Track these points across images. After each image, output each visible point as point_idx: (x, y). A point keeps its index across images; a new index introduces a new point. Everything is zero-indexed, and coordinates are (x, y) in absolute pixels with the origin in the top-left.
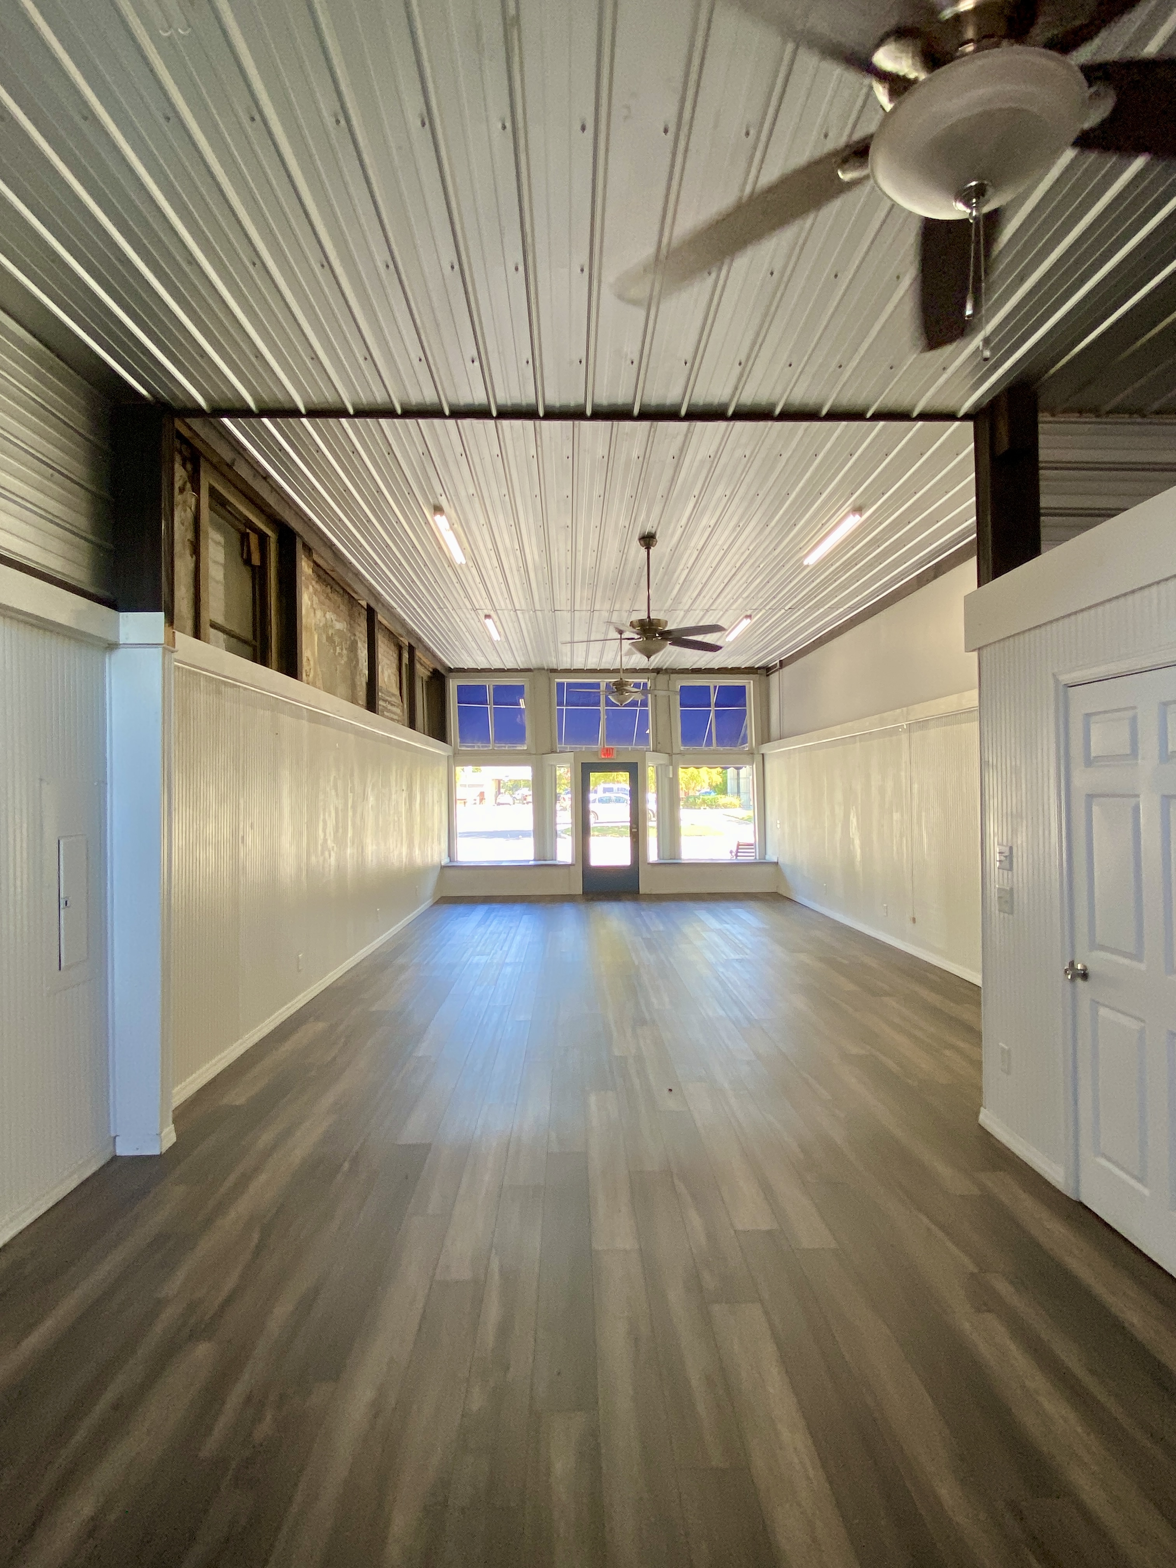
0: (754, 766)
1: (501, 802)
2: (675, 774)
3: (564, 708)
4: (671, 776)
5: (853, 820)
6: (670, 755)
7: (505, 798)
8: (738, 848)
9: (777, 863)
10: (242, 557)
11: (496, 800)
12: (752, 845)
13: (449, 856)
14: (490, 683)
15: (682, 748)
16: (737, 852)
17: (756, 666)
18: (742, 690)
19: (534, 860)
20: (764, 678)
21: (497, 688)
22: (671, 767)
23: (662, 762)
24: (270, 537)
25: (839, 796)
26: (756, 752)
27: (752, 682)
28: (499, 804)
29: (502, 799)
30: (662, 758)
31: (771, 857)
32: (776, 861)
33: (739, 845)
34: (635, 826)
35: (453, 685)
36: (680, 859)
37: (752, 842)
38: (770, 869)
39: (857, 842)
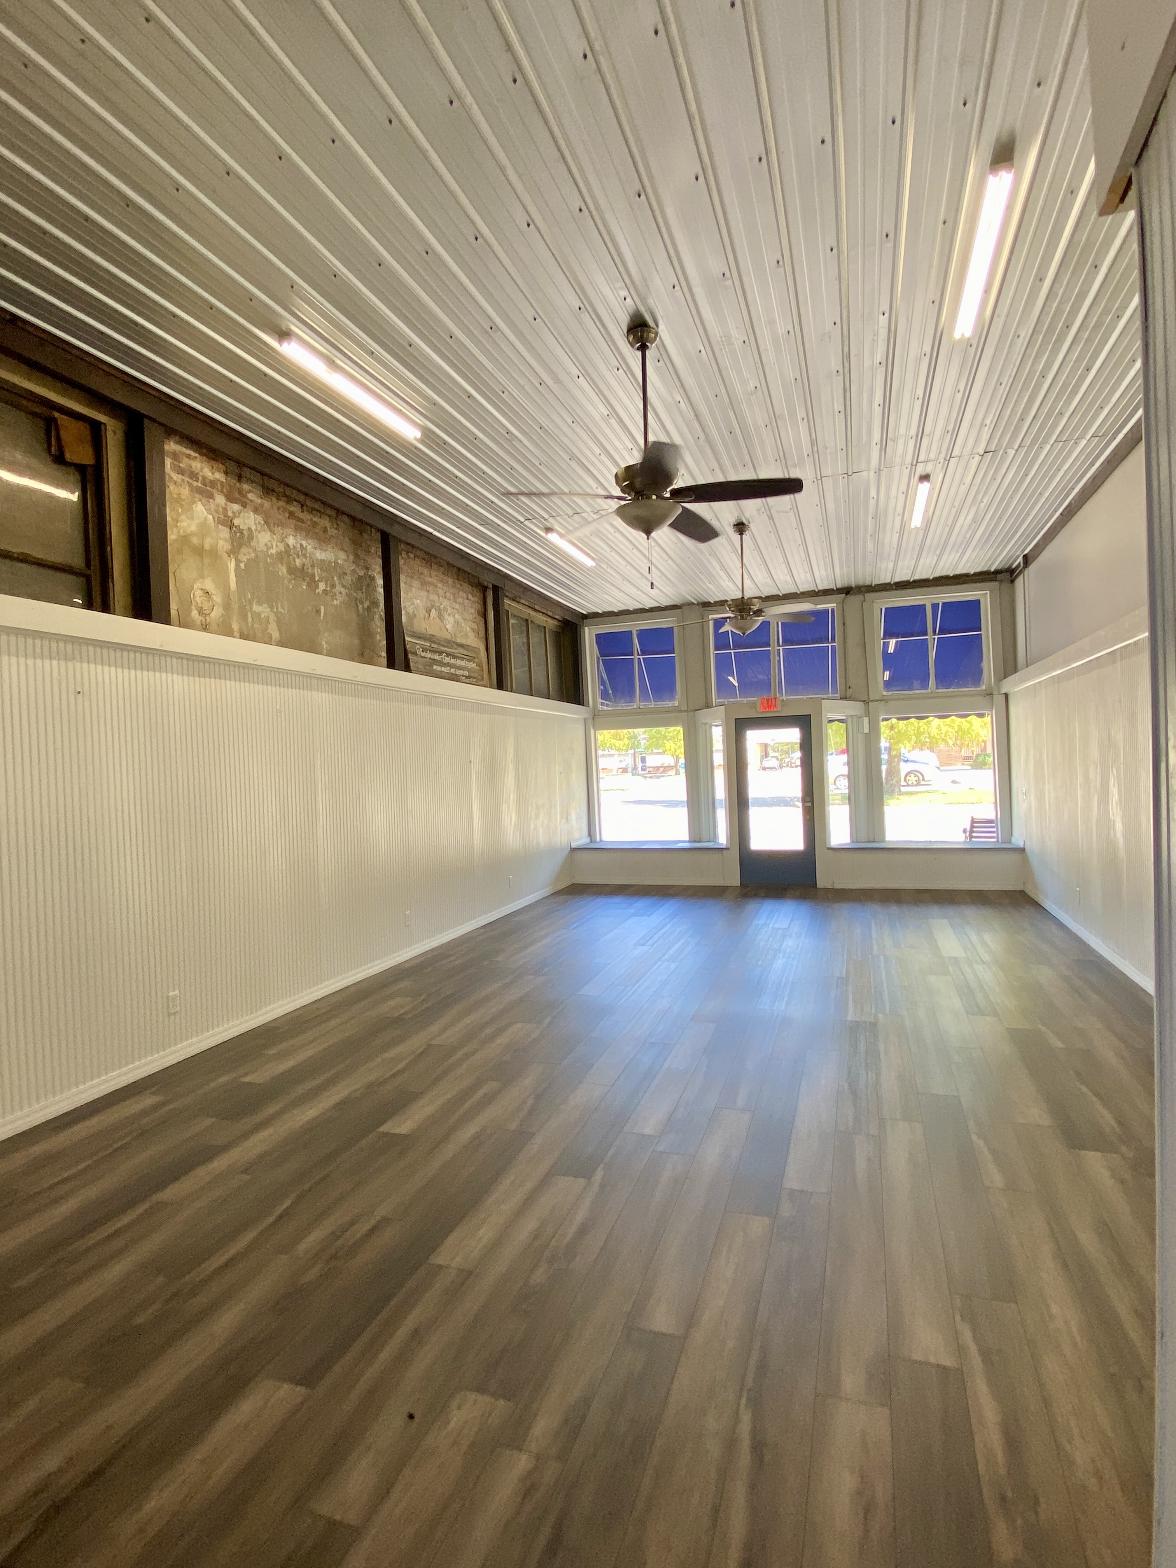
0: (994, 712)
1: (766, 766)
2: (874, 730)
3: (732, 651)
4: (866, 730)
5: (1114, 791)
6: (866, 702)
7: (771, 762)
8: (972, 827)
9: (1022, 850)
10: (50, 452)
11: (761, 764)
12: (991, 821)
13: (590, 835)
14: (634, 626)
15: (885, 693)
16: (972, 831)
17: (992, 570)
18: (974, 606)
19: (689, 842)
20: (1005, 585)
21: (642, 634)
22: (866, 720)
23: (853, 713)
24: (105, 424)
25: (1094, 752)
26: (995, 693)
27: (988, 592)
28: (764, 769)
29: (768, 763)
30: (852, 708)
31: (1018, 840)
32: (1022, 846)
33: (973, 821)
34: (808, 799)
35: (589, 635)
36: (883, 841)
37: (993, 817)
38: (1015, 857)
39: (1119, 826)
